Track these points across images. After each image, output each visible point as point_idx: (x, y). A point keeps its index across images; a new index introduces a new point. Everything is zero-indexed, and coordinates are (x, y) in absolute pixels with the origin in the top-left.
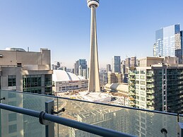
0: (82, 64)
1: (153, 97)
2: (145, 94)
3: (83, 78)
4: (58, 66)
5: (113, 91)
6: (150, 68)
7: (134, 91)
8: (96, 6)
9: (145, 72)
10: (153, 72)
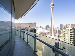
0: (48, 27)
1: (73, 40)
2: (69, 38)
3: (48, 31)
4: (40, 27)
5: (59, 36)
6: (72, 29)
7: (65, 37)
8: (53, 7)
9: (70, 30)
10: (73, 30)
